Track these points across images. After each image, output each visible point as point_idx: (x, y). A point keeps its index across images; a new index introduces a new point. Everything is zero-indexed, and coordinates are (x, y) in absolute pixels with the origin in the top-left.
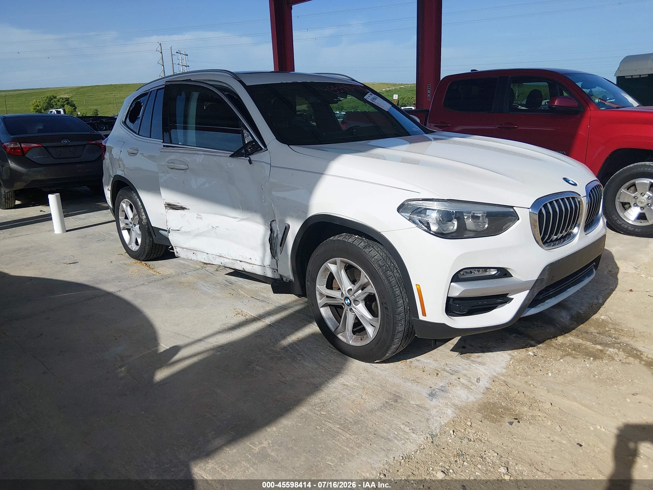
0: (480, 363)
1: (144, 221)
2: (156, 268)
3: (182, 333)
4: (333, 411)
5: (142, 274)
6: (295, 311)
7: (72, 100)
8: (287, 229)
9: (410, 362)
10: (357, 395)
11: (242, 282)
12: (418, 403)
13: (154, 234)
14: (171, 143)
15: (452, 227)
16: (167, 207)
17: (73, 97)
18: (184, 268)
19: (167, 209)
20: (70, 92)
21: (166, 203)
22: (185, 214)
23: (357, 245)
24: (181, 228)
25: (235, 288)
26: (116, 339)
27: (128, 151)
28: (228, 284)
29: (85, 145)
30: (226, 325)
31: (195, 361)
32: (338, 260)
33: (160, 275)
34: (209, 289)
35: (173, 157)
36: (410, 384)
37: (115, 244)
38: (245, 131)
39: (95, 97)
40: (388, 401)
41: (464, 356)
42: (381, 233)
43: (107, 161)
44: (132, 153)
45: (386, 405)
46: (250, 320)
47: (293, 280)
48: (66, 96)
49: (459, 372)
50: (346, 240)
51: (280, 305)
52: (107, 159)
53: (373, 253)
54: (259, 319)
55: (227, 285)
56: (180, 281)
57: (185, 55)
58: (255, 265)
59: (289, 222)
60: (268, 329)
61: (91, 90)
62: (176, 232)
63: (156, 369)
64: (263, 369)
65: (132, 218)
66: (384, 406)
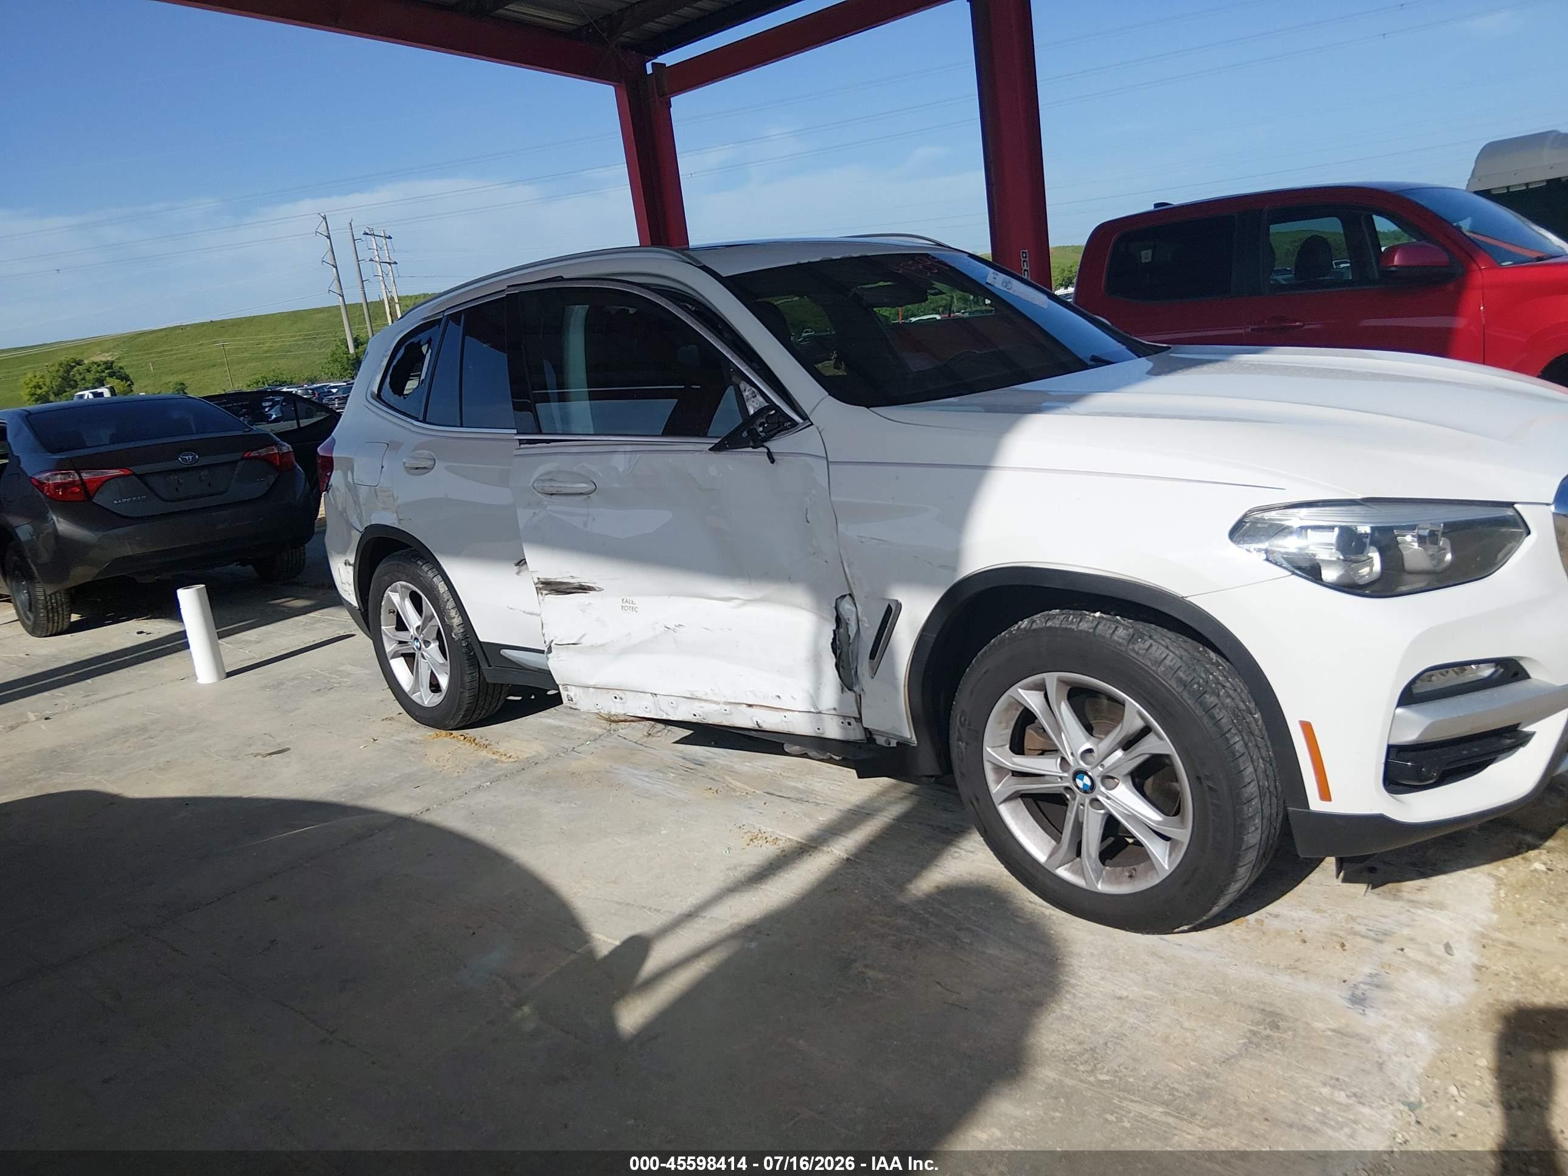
0: (1431, 905)
1: (458, 631)
2: (493, 743)
3: (635, 901)
4: (1127, 1069)
5: (466, 762)
6: (894, 819)
7: (120, 365)
8: (891, 614)
9: (1257, 921)
10: (1166, 1020)
11: (725, 756)
12: (1335, 1026)
13: (484, 660)
14: (540, 433)
15: (1365, 571)
16: (540, 589)
17: (123, 358)
18: (564, 737)
19: (542, 594)
20: (114, 348)
21: (539, 579)
22: (590, 603)
23: (1108, 636)
24: (582, 637)
25: (715, 775)
26: (474, 933)
27: (404, 463)
28: (692, 766)
29: (235, 462)
30: (735, 868)
31: (702, 970)
32: (1051, 679)
33: (511, 760)
34: (653, 784)
35: (548, 466)
36: (1288, 979)
37: (364, 694)
38: (743, 385)
39: (174, 354)
40: (1255, 1029)
41: (1384, 891)
42: (1188, 599)
43: (337, 493)
44: (417, 468)
45: (1255, 1040)
46: (793, 852)
47: (914, 738)
48: (107, 357)
49: (1394, 933)
50: (1074, 627)
51: (848, 806)
52: (338, 490)
53: (1158, 652)
54: (813, 847)
55: (691, 769)
56: (569, 770)
57: (386, 238)
58: (791, 713)
59: (899, 594)
60: (848, 871)
61: (165, 339)
62: (568, 648)
63: (614, 1003)
64: (888, 976)
65: (418, 628)
66: (1250, 1042)
